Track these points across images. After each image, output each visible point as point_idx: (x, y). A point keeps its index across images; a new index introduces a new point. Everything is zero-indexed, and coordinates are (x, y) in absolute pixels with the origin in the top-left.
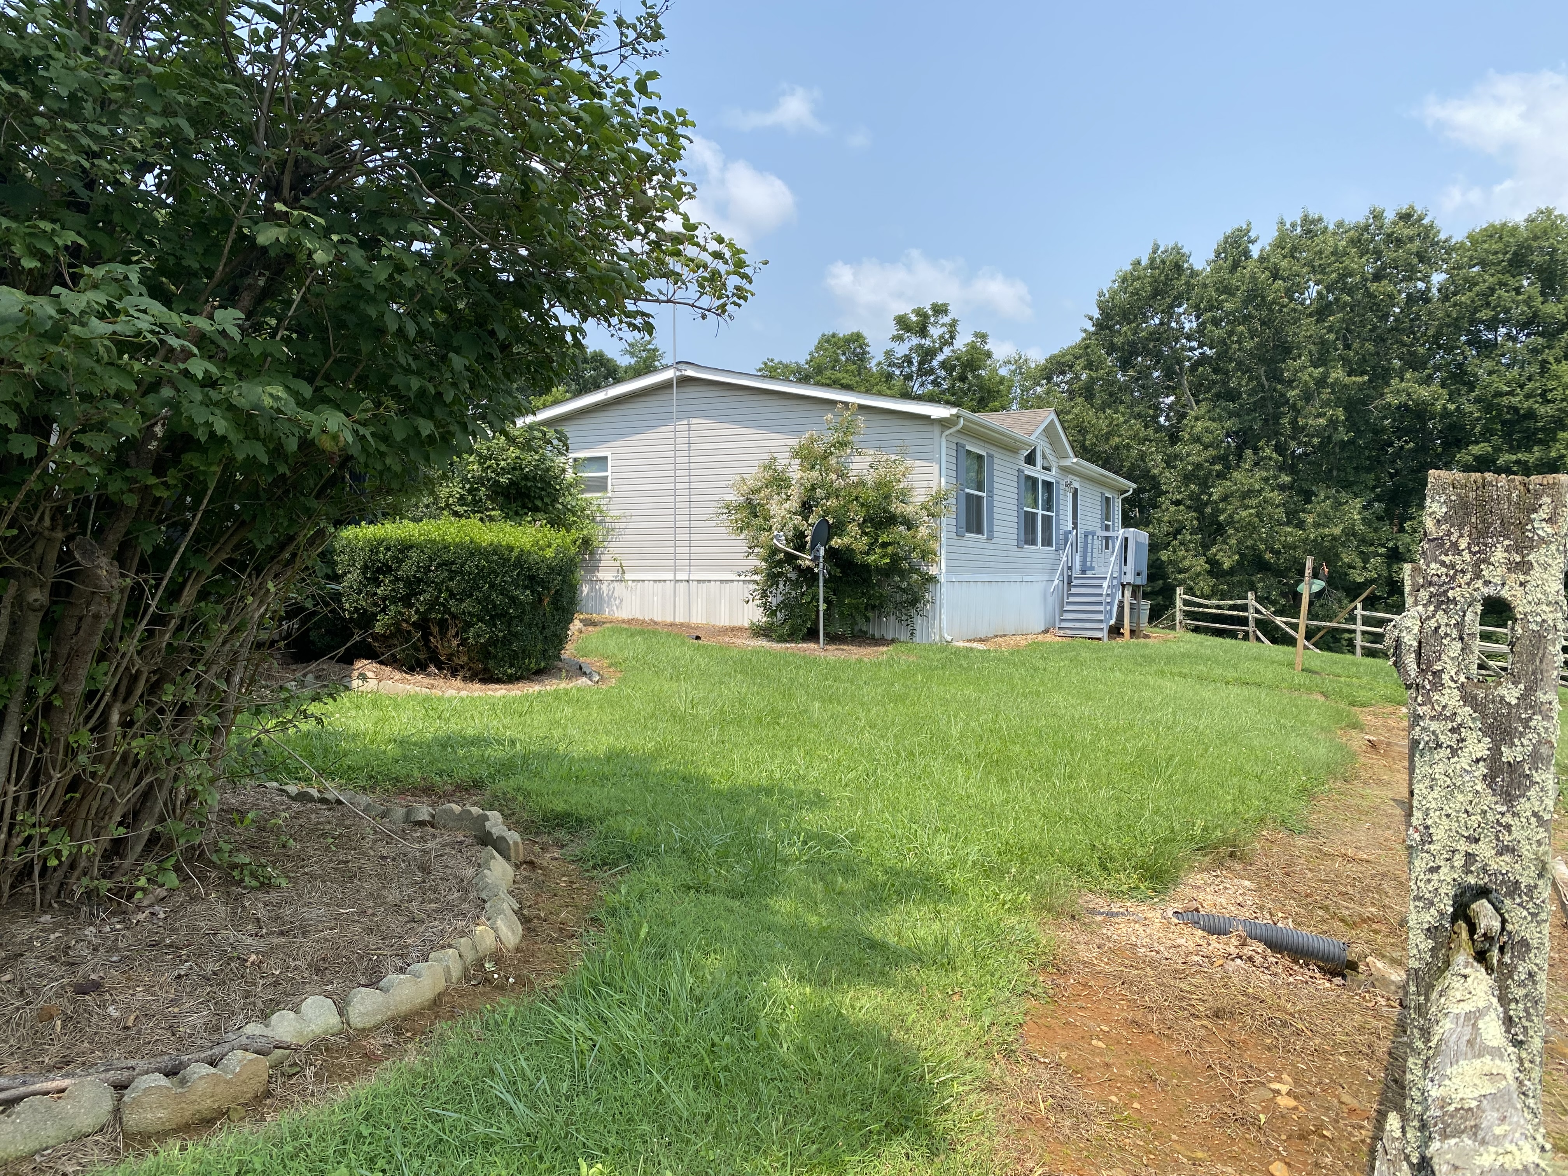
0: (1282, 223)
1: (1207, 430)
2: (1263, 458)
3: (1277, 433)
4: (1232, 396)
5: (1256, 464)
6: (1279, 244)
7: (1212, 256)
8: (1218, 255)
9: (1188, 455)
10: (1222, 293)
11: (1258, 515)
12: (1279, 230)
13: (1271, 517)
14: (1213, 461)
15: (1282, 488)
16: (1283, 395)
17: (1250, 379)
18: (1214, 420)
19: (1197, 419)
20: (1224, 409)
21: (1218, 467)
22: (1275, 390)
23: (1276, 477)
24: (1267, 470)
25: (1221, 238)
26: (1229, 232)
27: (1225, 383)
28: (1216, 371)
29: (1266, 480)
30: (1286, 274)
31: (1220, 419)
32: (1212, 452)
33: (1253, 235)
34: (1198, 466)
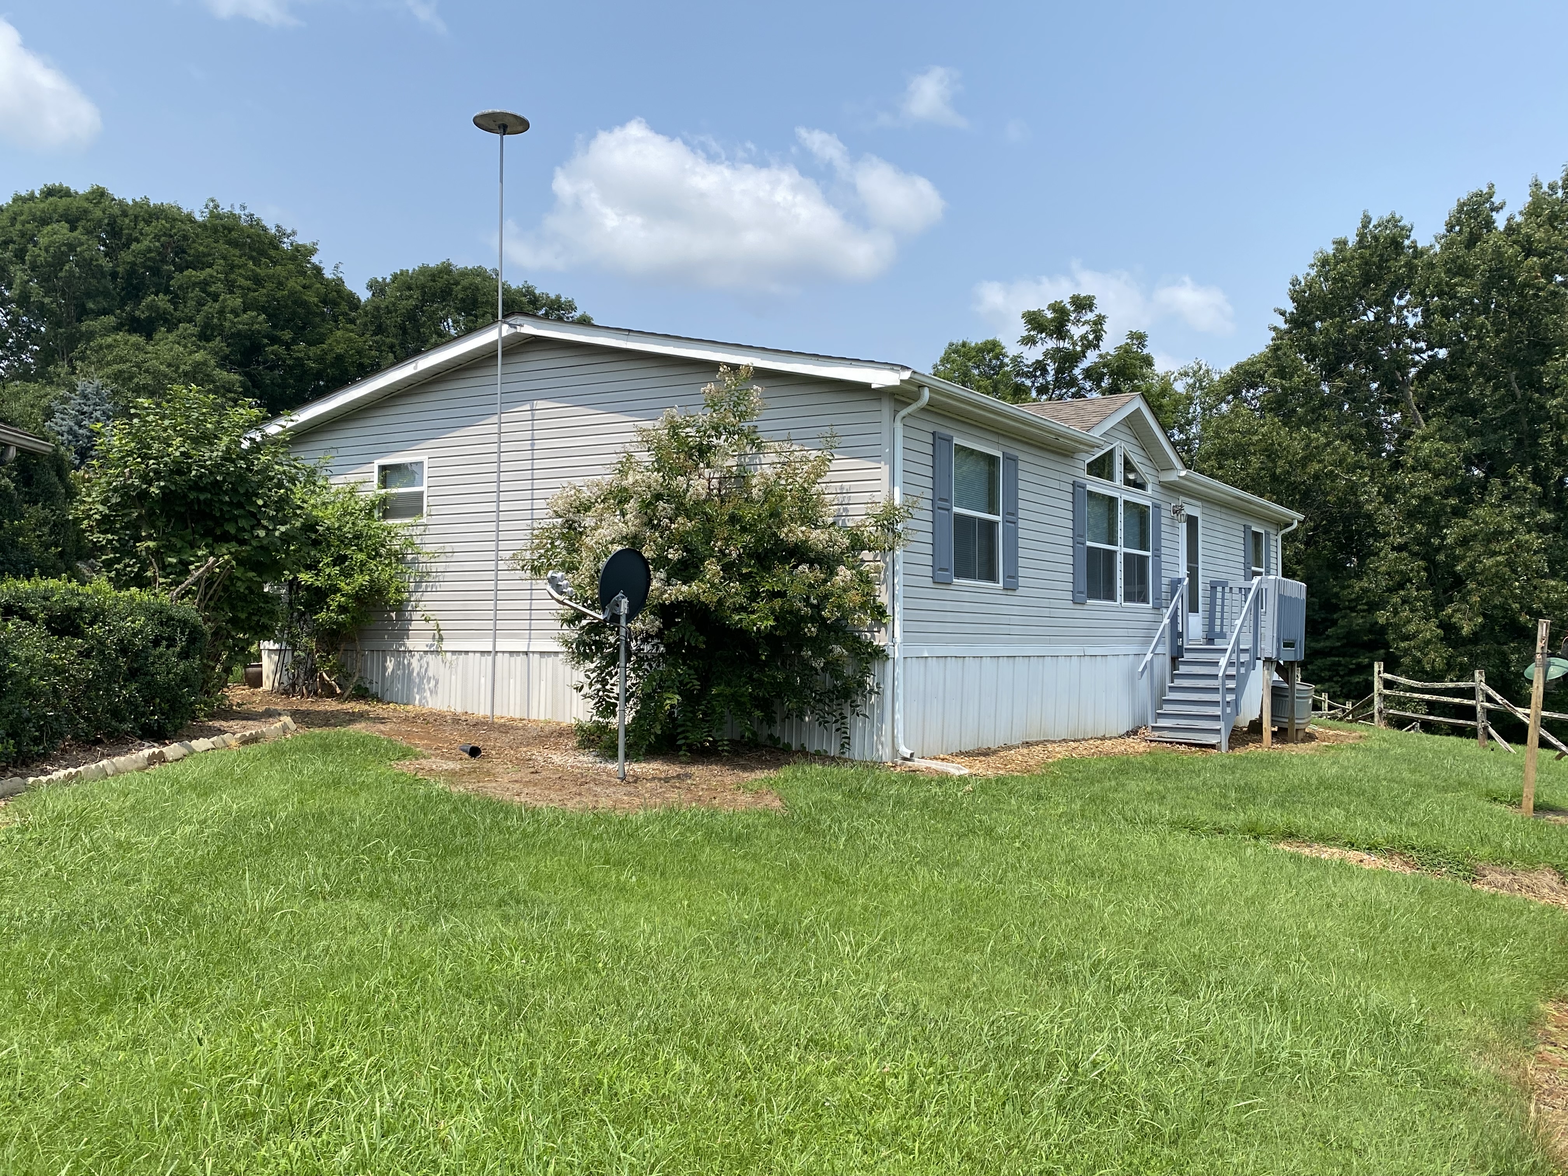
0: (1537, 185)
1: (1437, 451)
2: (1515, 490)
3: (1535, 457)
4: (1472, 409)
5: (1506, 497)
6: (1533, 211)
7: (1443, 230)
8: (1450, 229)
9: (1413, 485)
10: (1455, 275)
11: (1509, 564)
12: (1533, 195)
13: (1527, 567)
14: (1447, 493)
15: (1543, 528)
16: (1542, 407)
17: (1496, 389)
18: (1447, 441)
19: (1424, 439)
20: (1461, 426)
21: (1453, 501)
22: (1530, 400)
23: (1532, 514)
24: (1521, 505)
25: (1454, 206)
26: (1464, 197)
27: (1462, 393)
28: (1450, 379)
29: (1520, 518)
30: (1542, 247)
31: (1457, 439)
32: (1444, 481)
33: (1496, 200)
34: (1427, 499)
